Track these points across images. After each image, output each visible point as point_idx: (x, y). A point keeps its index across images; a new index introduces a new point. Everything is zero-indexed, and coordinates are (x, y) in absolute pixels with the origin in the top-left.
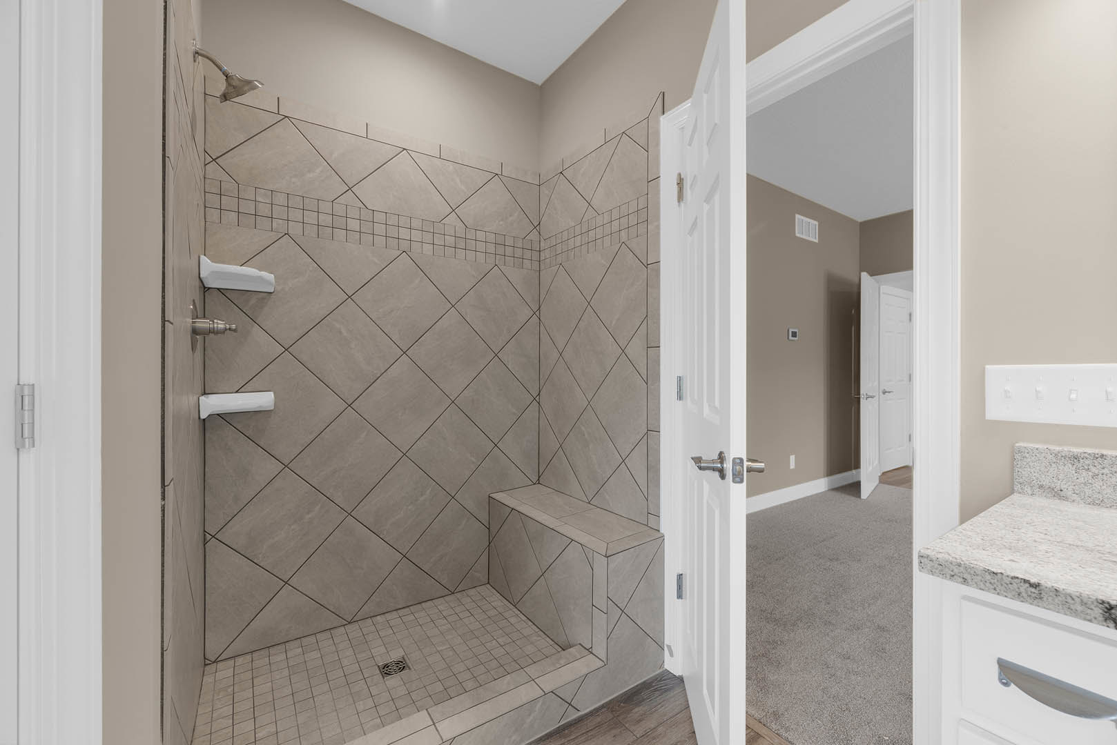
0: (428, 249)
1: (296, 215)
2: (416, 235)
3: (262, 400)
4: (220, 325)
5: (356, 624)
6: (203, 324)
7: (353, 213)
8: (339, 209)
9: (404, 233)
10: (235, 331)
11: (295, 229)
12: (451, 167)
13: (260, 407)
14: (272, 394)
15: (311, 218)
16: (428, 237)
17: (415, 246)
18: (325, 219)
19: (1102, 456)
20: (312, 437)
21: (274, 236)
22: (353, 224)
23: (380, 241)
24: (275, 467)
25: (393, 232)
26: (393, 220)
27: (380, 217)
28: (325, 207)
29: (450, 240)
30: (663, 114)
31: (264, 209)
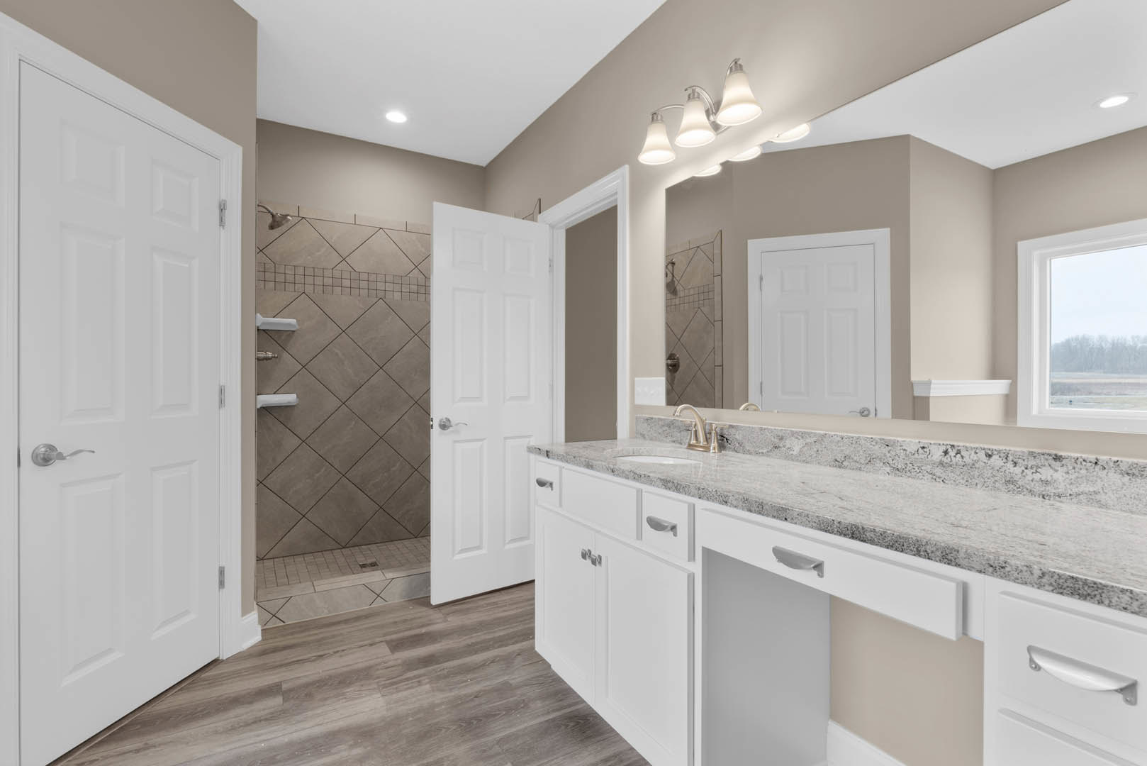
0: (397, 296)
1: (309, 280)
2: (389, 287)
3: (289, 398)
4: (270, 354)
5: (348, 549)
6: (262, 355)
7: (346, 275)
8: (337, 274)
9: (381, 286)
10: (277, 357)
11: (309, 289)
12: (414, 236)
13: (289, 402)
14: (295, 395)
15: (319, 281)
16: (397, 287)
17: (389, 295)
18: (328, 281)
19: (652, 418)
20: (319, 424)
21: (296, 294)
22: (346, 283)
23: (364, 292)
24: (297, 441)
25: (373, 286)
26: (372, 278)
27: (364, 277)
28: (328, 273)
29: (414, 288)
30: (540, 213)
31: (289, 278)
